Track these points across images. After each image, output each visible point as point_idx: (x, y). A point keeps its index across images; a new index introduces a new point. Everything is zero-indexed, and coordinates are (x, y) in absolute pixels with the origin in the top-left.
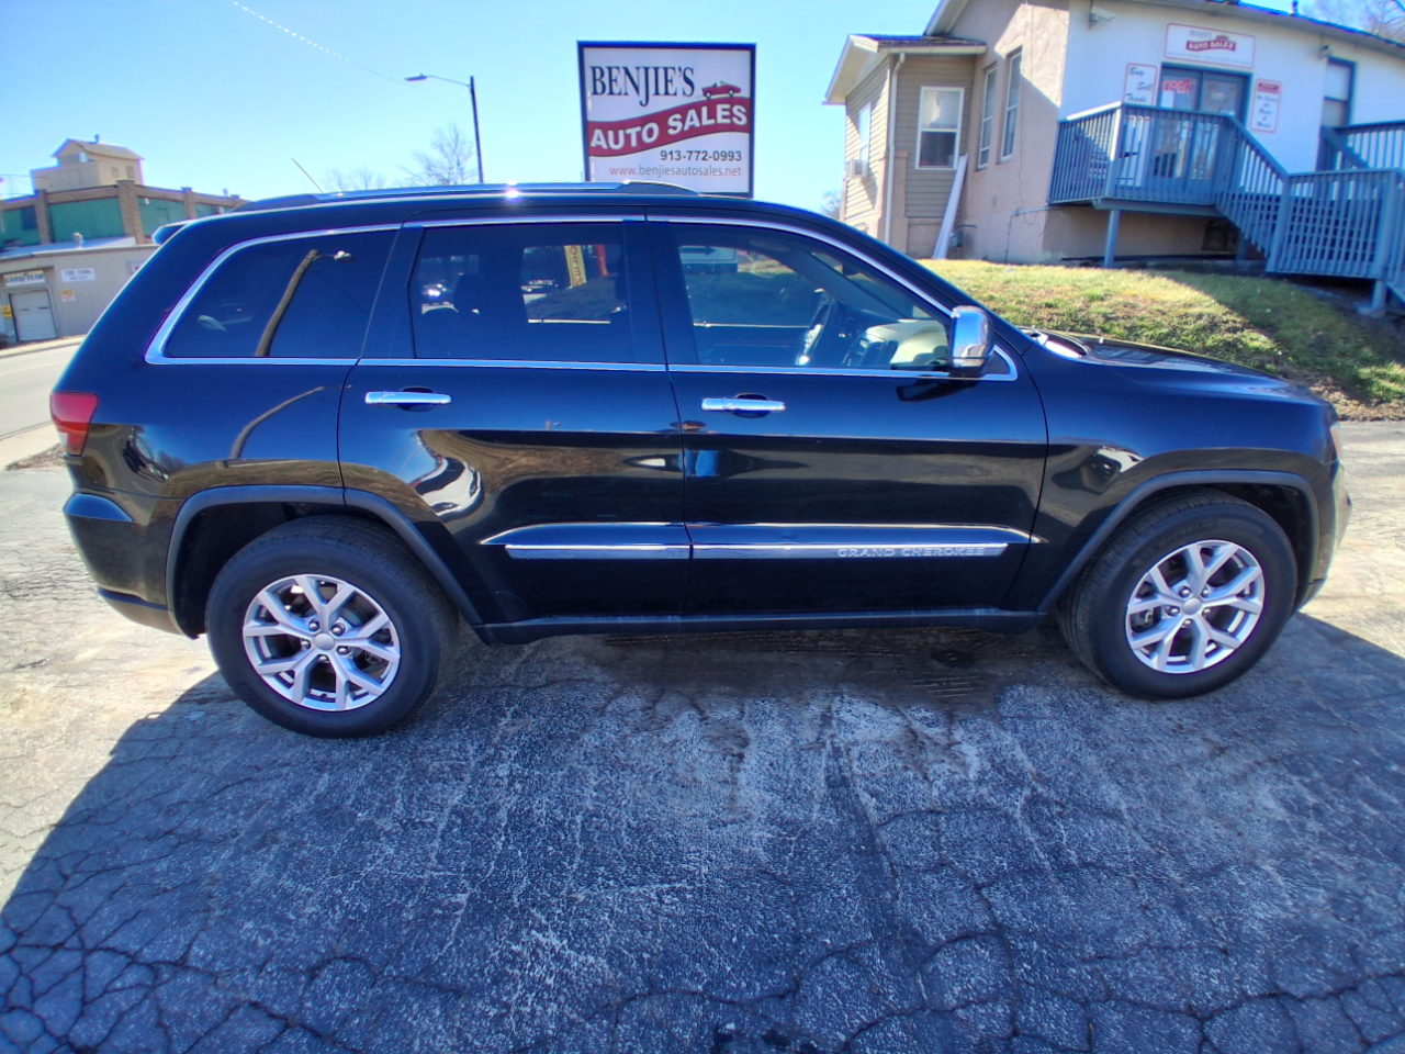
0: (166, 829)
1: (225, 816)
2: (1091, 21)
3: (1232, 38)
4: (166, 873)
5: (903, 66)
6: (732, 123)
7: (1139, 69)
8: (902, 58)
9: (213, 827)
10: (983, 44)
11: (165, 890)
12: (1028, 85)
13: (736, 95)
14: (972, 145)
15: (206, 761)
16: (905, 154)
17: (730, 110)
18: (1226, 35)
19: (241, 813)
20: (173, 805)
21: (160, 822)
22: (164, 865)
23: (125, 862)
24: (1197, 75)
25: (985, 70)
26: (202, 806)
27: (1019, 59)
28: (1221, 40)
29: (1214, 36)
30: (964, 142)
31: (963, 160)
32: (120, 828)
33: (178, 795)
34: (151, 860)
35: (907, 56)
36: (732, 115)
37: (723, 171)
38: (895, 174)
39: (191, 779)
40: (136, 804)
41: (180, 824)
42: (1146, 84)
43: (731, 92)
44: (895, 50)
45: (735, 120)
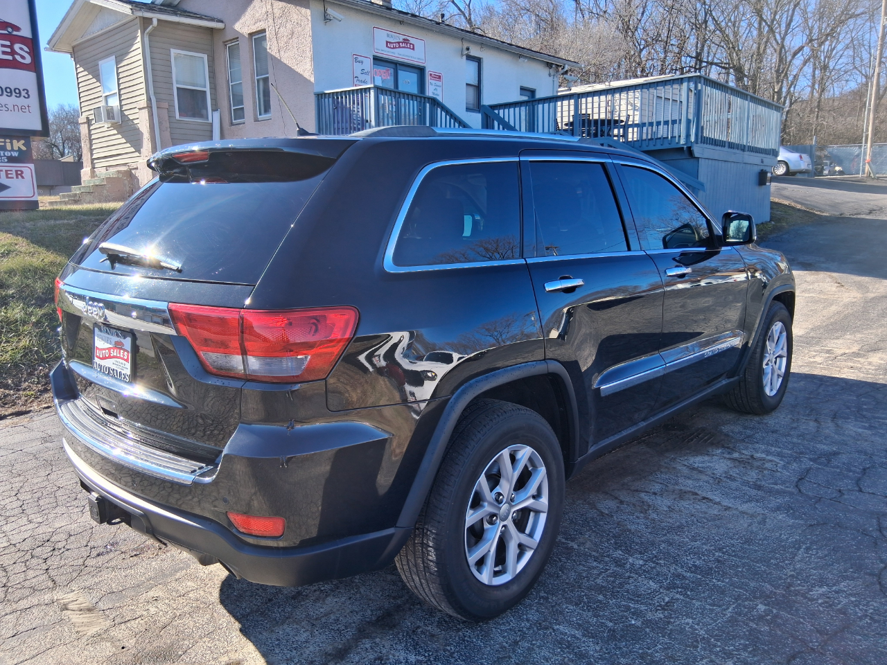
2: (326, 18)
3: (412, 41)
5: (155, 29)
6: (14, 59)
7: (360, 58)
8: (155, 22)
10: (222, 22)
12: (277, 62)
13: (15, 33)
14: (224, 103)
16: (166, 105)
17: (11, 47)
18: (408, 38)
24: (393, 66)
25: (225, 43)
27: (264, 38)
28: (406, 41)
29: (401, 38)
30: (214, 100)
31: (217, 115)
35: (159, 20)
36: (13, 53)
37: (11, 107)
38: (160, 123)
42: (366, 71)
43: (10, 30)
44: (148, 15)
45: (18, 57)
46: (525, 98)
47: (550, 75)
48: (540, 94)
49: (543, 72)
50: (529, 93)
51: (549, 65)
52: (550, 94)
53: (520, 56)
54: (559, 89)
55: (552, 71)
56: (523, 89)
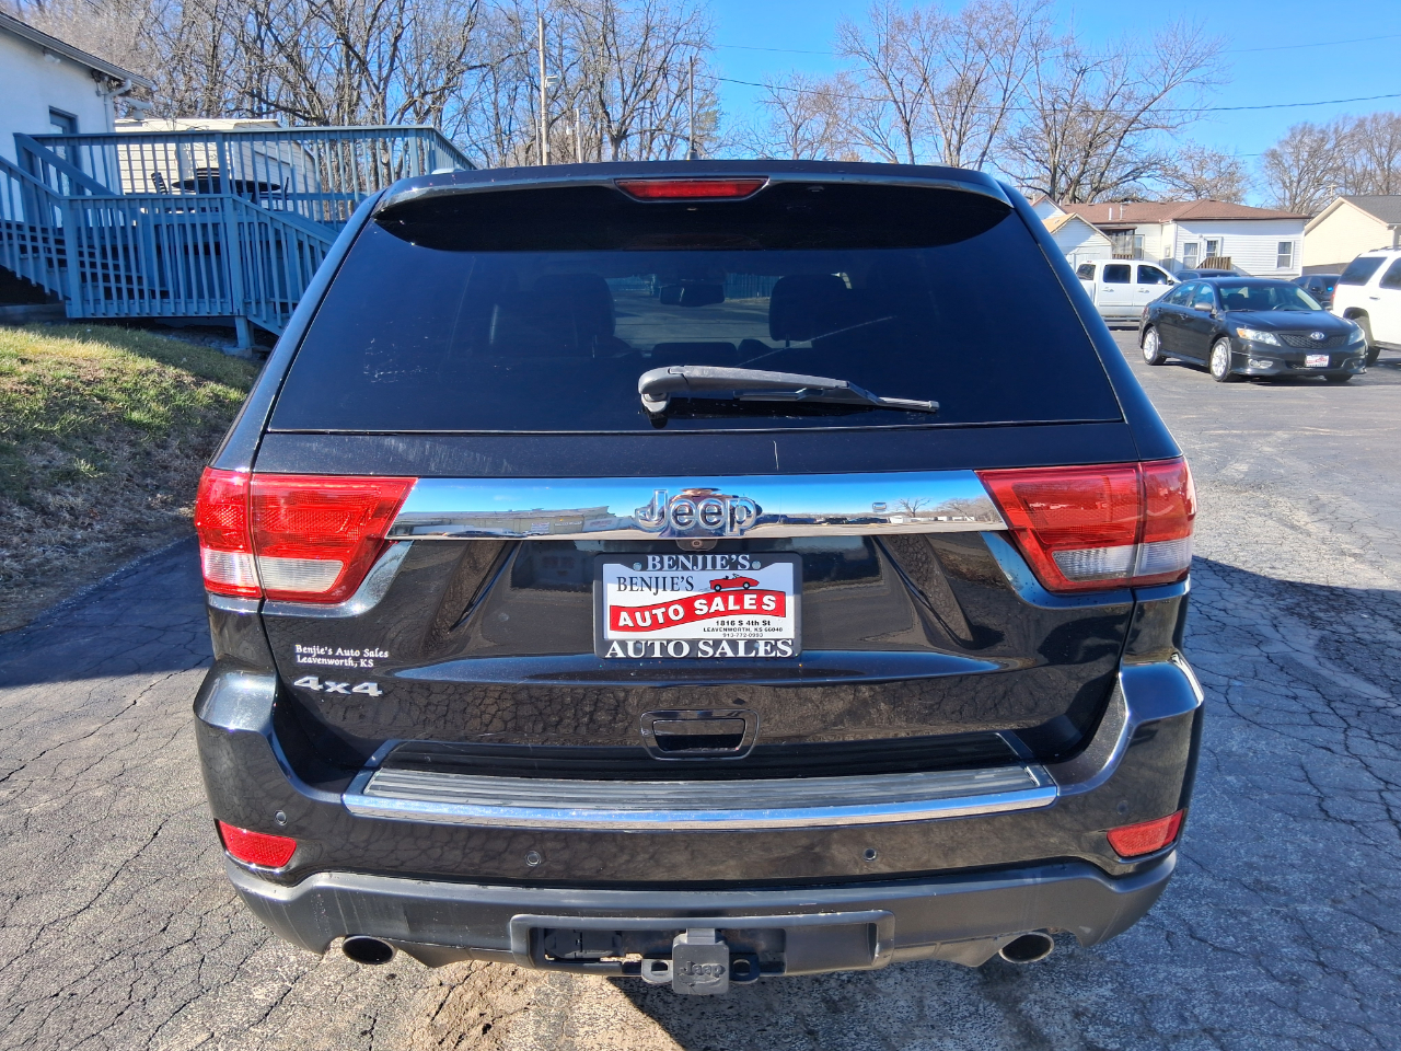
0: (1319, 968)
1: (1258, 930)
4: (1366, 940)
9: (1278, 932)
11: (1380, 929)
15: (1189, 991)
19: (1245, 919)
20: (1282, 983)
21: (1316, 981)
22: (1361, 947)
23: (1391, 982)
26: (1262, 958)
32: (1361, 1014)
33: (1267, 987)
34: (1367, 961)
39: (1230, 989)
40: (1314, 1021)
41: (1301, 960)
46: (57, 130)
47: (98, 93)
48: (85, 128)
49: (88, 86)
50: (64, 122)
51: (96, 75)
52: (100, 129)
53: (45, 50)
54: (117, 121)
55: (101, 87)
56: (54, 112)
